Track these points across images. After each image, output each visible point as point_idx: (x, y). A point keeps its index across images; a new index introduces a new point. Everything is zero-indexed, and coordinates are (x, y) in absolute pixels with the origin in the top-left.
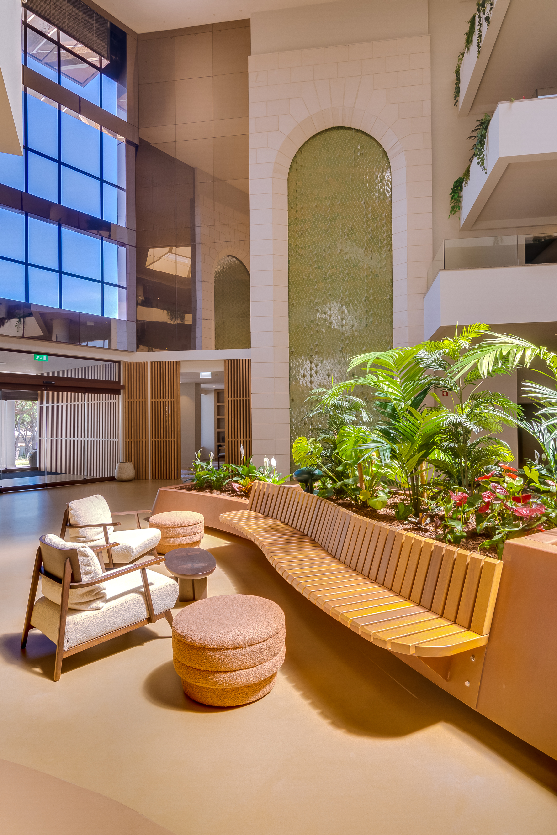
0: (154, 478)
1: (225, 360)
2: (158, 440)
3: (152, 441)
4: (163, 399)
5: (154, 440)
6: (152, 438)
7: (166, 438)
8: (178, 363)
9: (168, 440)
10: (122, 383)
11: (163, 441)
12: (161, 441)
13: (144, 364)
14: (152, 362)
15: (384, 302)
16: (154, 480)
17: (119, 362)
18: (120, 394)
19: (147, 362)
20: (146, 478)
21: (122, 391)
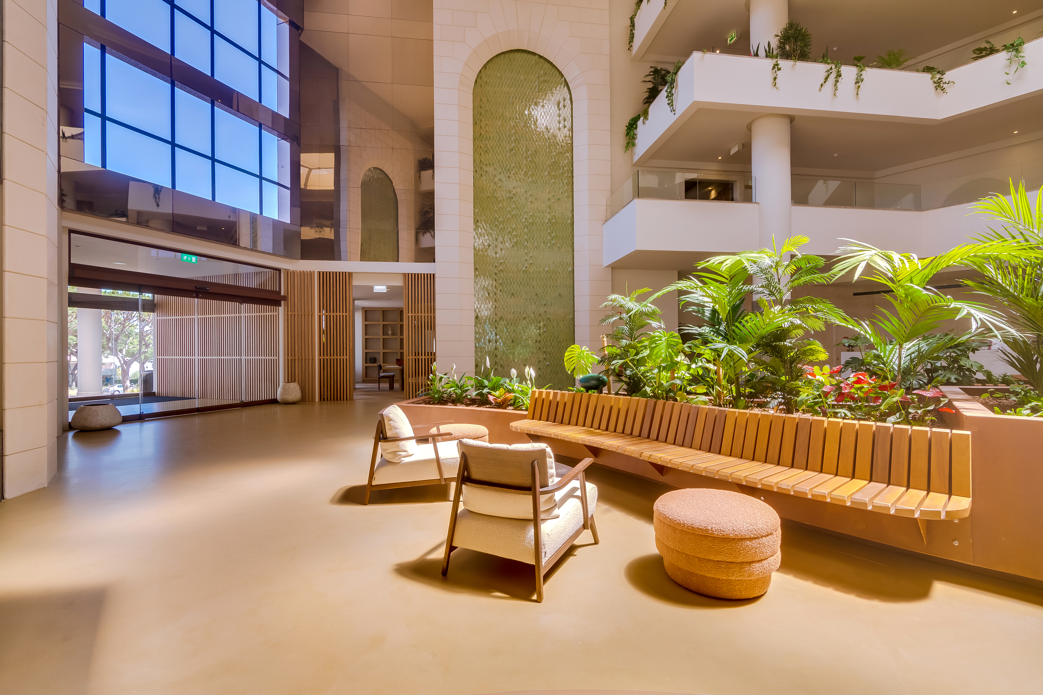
0: (322, 399)
1: (404, 274)
2: (327, 357)
3: (320, 359)
4: (333, 312)
5: (322, 358)
6: (320, 356)
7: (337, 356)
8: (350, 274)
9: (339, 357)
10: (282, 294)
11: (334, 359)
12: (330, 359)
13: (311, 274)
14: (320, 272)
15: (565, 226)
16: (322, 402)
17: (279, 270)
18: (281, 306)
19: (314, 272)
20: (313, 400)
21: (282, 302)
